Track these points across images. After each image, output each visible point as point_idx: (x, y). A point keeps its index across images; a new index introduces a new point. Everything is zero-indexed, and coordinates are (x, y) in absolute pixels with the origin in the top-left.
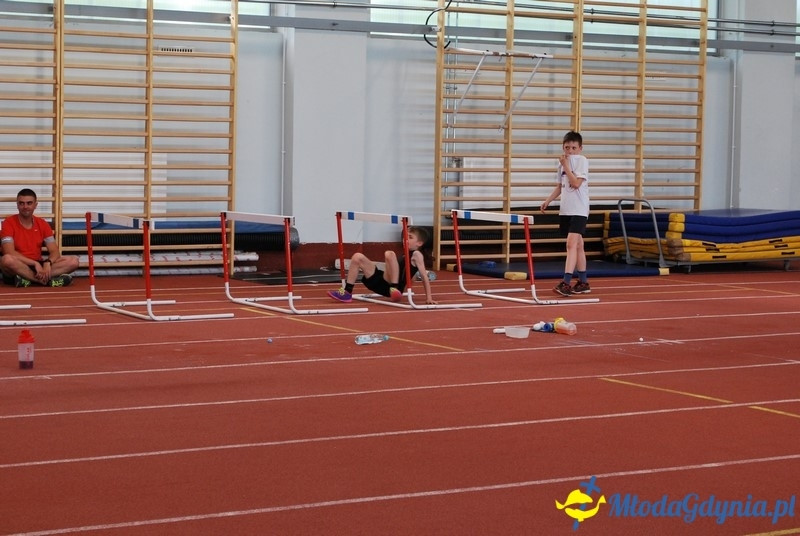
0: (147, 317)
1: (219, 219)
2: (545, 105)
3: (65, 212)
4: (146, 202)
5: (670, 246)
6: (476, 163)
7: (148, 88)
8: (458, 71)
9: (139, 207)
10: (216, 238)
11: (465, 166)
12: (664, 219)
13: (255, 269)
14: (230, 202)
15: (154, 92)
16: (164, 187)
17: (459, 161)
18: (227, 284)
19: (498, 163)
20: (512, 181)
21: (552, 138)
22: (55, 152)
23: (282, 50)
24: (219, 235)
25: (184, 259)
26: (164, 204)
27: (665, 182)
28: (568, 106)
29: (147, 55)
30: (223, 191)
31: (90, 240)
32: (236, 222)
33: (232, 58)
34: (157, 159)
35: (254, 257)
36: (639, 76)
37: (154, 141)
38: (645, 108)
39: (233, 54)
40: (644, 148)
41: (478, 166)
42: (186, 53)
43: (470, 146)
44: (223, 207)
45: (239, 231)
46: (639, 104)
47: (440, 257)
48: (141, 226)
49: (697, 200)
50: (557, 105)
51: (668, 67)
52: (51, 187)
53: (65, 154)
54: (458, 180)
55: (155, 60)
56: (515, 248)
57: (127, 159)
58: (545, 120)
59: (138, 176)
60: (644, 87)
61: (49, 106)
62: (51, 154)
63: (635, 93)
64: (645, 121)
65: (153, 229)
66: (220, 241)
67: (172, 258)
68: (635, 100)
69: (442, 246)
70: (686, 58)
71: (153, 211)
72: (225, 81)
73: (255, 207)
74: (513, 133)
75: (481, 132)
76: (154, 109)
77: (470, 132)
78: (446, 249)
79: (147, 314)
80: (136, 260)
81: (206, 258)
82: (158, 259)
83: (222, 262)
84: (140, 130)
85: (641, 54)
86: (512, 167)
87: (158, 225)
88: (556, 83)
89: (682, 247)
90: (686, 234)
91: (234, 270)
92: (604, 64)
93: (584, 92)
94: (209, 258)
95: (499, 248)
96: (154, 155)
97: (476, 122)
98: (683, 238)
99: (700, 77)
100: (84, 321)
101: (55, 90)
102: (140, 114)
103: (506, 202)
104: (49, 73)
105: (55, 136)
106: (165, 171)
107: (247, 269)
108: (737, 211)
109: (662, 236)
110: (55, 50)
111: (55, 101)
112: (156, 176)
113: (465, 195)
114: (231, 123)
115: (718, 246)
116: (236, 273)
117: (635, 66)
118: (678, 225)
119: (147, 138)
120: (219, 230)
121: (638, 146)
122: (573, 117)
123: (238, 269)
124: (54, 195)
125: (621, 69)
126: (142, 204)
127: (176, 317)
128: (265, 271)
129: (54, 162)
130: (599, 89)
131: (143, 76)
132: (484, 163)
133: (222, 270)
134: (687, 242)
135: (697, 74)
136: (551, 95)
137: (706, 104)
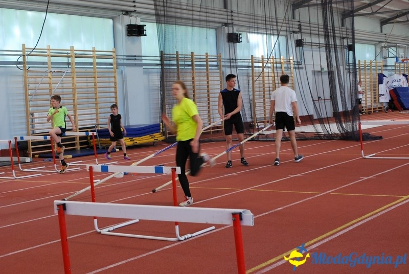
2: (61, 90)
6: (39, 115)
8: (29, 79)
11: (35, 116)
17: (32, 114)
21: (63, 103)
27: (104, 117)
28: (71, 90)
36: (94, 77)
38: (98, 89)
40: (99, 105)
41: (40, 116)
43: (35, 108)
46: (95, 88)
47: (32, 153)
50: (65, 90)
51: (101, 74)
54: (32, 122)
60: (97, 81)
63: (93, 84)
64: (99, 94)
68: (94, 87)
69: (32, 148)
70: (106, 70)
75: (39, 102)
77: (35, 103)
78: (34, 149)
85: (94, 69)
88: (64, 82)
92: (83, 74)
93: (77, 84)
95: (50, 148)
97: (36, 99)
99: (114, 77)
108: (129, 126)
113: (36, 128)
115: (134, 138)
117: (93, 74)
121: (96, 104)
122: (74, 94)
125: (86, 75)
130: (80, 83)
132: (42, 114)
135: (113, 76)
136: (62, 86)
137: (117, 86)
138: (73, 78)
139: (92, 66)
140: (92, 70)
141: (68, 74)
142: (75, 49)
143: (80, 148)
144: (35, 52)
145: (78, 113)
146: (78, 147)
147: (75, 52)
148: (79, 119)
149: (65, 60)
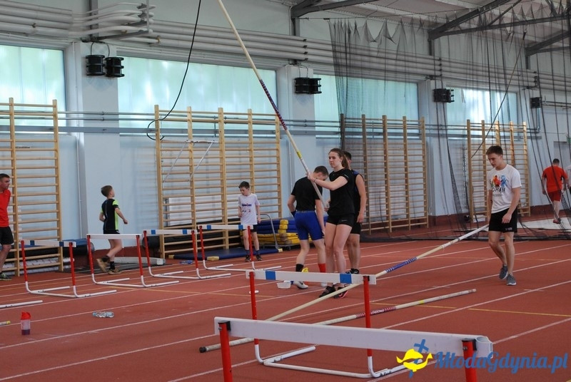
0: (73, 296)
2: (204, 168)
5: (281, 237)
6: (175, 200)
7: (13, 169)
8: (163, 152)
11: (170, 202)
12: (277, 223)
13: (70, 267)
14: (59, 230)
15: (17, 172)
17: (166, 200)
19: (188, 200)
20: (196, 209)
21: (208, 185)
23: (76, 145)
28: (219, 167)
29: (12, 151)
30: (55, 224)
33: (56, 150)
34: (20, 209)
36: (250, 150)
37: (18, 199)
38: (254, 166)
39: (56, 148)
40: (255, 188)
41: (177, 202)
42: (26, 149)
43: (170, 192)
44: (54, 234)
46: (251, 165)
47: (165, 252)
49: (280, 213)
50: (210, 167)
51: (259, 145)
54: (166, 210)
55: (16, 153)
56: (199, 244)
58: (205, 175)
60: (254, 155)
63: (249, 159)
64: (255, 173)
68: (249, 163)
69: (165, 246)
70: (266, 140)
72: (53, 163)
74: (195, 183)
75: (175, 184)
76: (17, 181)
77: (170, 184)
78: (167, 248)
81: (47, 263)
85: (250, 139)
86: (196, 201)
88: (209, 156)
89: (287, 237)
90: (288, 230)
91: (63, 268)
92: (236, 145)
93: (226, 160)
95: (191, 245)
96: (18, 207)
97: (172, 179)
98: (287, 232)
99: (277, 150)
100: (41, 301)
103: (193, 220)
109: (276, 232)
112: (20, 218)
113: (171, 218)
114: (57, 186)
117: (248, 145)
118: (284, 225)
122: (222, 173)
123: (65, 267)
125: (238, 147)
127: (88, 295)
128: (79, 266)
130: (231, 157)
131: (11, 163)
132: (179, 200)
134: (289, 234)
135: (275, 148)
136: (207, 162)
137: (281, 163)
138: (221, 151)
139: (247, 135)
140: (247, 140)
141: (215, 145)
142: (224, 112)
143: (230, 247)
144: (171, 115)
145: (228, 199)
146: (227, 245)
147: (224, 116)
148: (228, 206)
149: (211, 126)
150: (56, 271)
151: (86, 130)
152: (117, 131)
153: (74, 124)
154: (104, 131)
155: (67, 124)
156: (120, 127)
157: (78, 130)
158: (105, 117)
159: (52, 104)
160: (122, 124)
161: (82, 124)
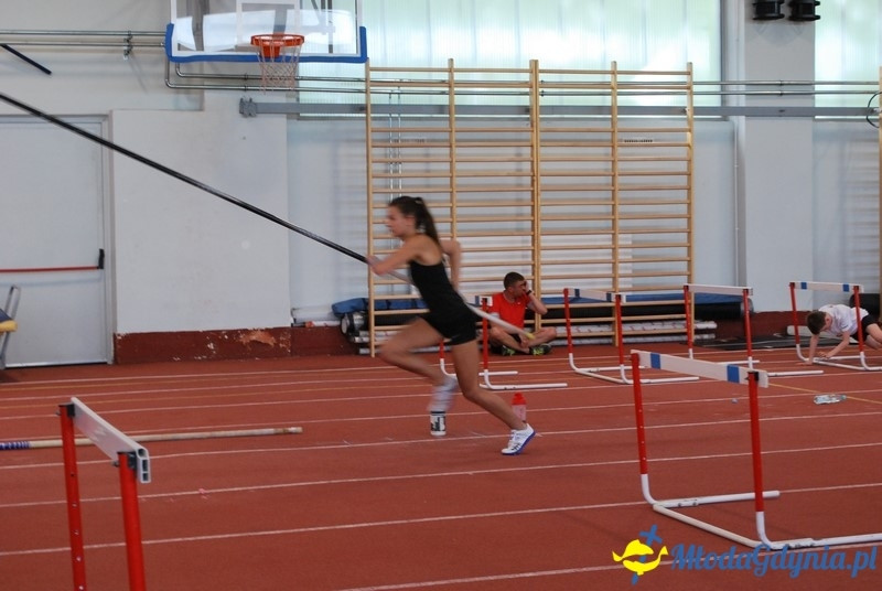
0: (621, 381)
1: (682, 292)
3: (543, 289)
4: (614, 278)
7: (614, 176)
9: (608, 283)
10: (681, 309)
13: (713, 336)
14: (690, 276)
15: (620, 180)
16: (630, 265)
18: (691, 350)
22: (533, 236)
23: (733, 137)
24: (683, 306)
25: (649, 328)
26: (630, 279)
29: (613, 147)
30: (683, 266)
31: (568, 313)
32: (695, 294)
33: (689, 146)
34: (623, 239)
35: (712, 325)
37: (620, 223)
39: (689, 141)
42: (647, 143)
44: (683, 281)
45: (699, 302)
48: (613, 299)
52: (530, 267)
53: (542, 238)
55: (620, 150)
57: (596, 240)
59: (606, 255)
61: (527, 196)
62: (530, 238)
65: (624, 302)
66: (684, 312)
67: (638, 328)
71: (621, 286)
72: (683, 166)
73: (712, 279)
76: (620, 195)
79: (621, 378)
80: (605, 330)
81: (668, 328)
82: (627, 329)
83: (685, 330)
84: (608, 214)
87: (629, 299)
91: (695, 337)
94: (671, 327)
96: (620, 236)
100: (565, 385)
101: (533, 181)
102: (607, 199)
104: (527, 166)
105: (533, 221)
106: (630, 250)
107: (706, 336)
110: (532, 146)
111: (533, 191)
112: (623, 254)
114: (689, 205)
116: (697, 341)
119: (614, 220)
120: (682, 302)
123: (698, 337)
124: (533, 274)
126: (611, 280)
128: (723, 338)
129: (533, 245)
131: (610, 165)
133: (684, 338)
150: (681, 342)
151: (750, 113)
152: (811, 112)
153: (734, 102)
154: (782, 112)
155: (723, 101)
156: (817, 105)
157: (739, 111)
158: (786, 90)
159: (685, 70)
160: (821, 101)
161: (742, 102)
